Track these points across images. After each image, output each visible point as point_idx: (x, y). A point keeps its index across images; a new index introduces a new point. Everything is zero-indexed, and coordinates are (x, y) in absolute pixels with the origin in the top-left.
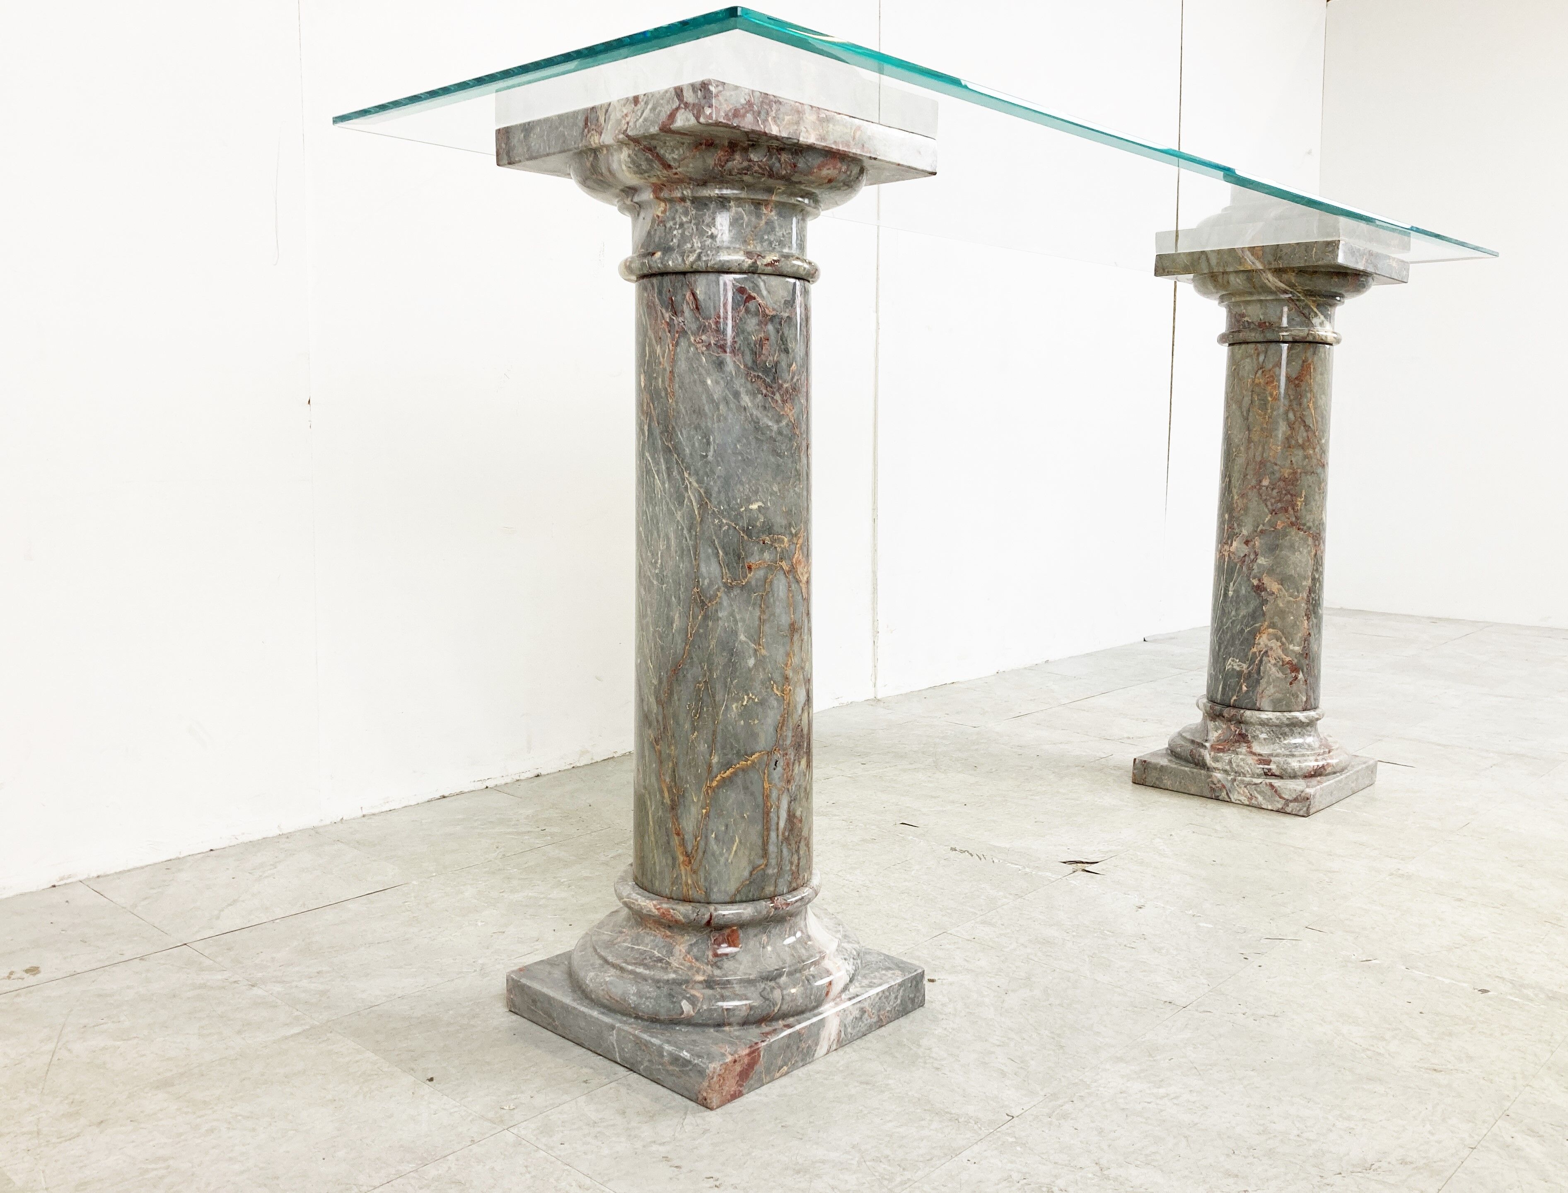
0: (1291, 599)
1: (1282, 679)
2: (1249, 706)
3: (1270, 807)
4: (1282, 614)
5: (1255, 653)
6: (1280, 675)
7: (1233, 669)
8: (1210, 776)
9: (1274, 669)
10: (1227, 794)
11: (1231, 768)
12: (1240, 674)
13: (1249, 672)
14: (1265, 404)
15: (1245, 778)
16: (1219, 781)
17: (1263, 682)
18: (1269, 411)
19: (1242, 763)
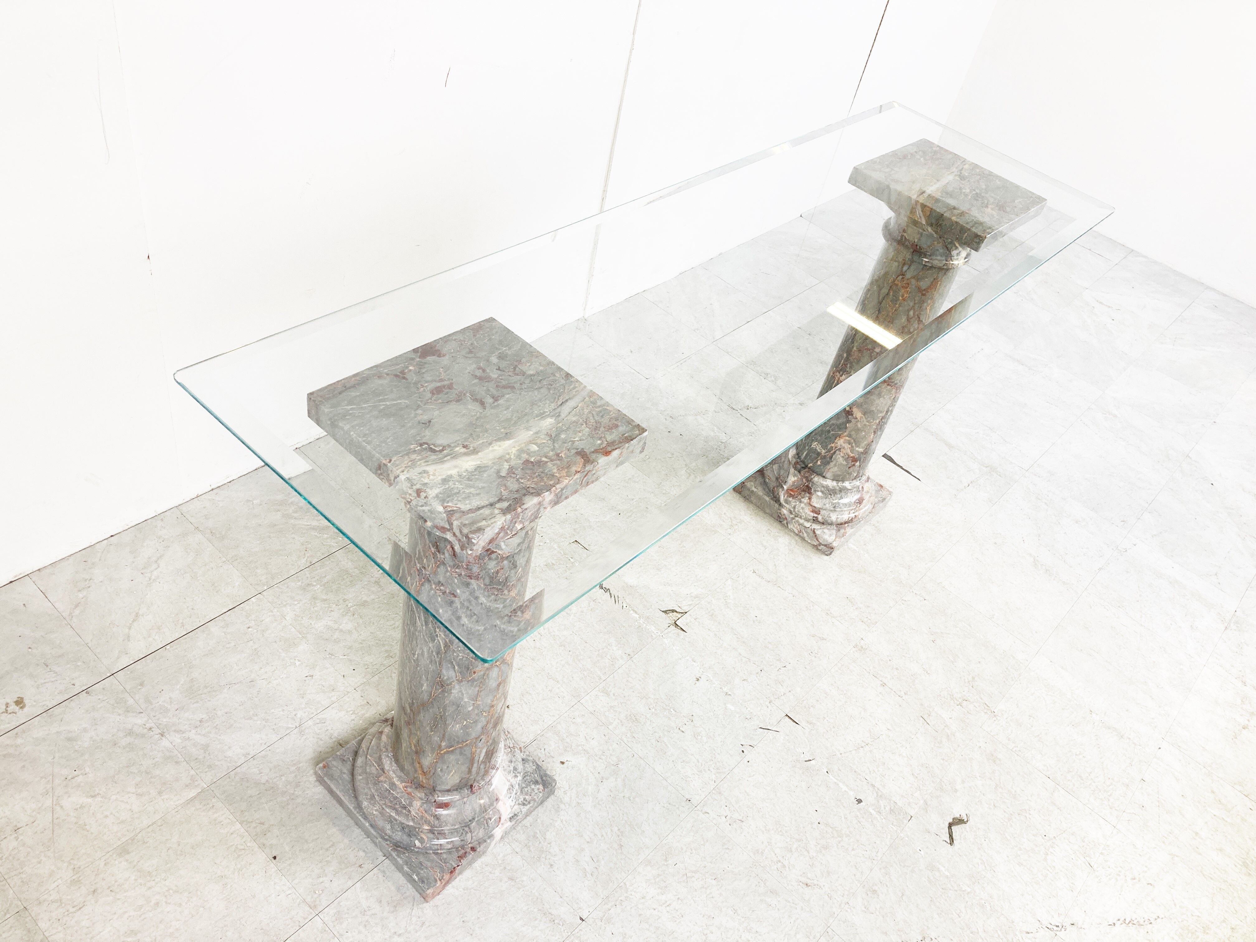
0: (867, 423)
1: (844, 465)
2: (819, 473)
3: (809, 541)
4: (858, 430)
5: (832, 447)
6: (845, 463)
7: (816, 450)
8: (780, 510)
9: (841, 459)
10: (787, 523)
11: (794, 511)
12: (819, 454)
13: (825, 456)
14: (896, 301)
15: (800, 520)
16: (784, 515)
17: (832, 464)
18: (897, 306)
19: (801, 511)
